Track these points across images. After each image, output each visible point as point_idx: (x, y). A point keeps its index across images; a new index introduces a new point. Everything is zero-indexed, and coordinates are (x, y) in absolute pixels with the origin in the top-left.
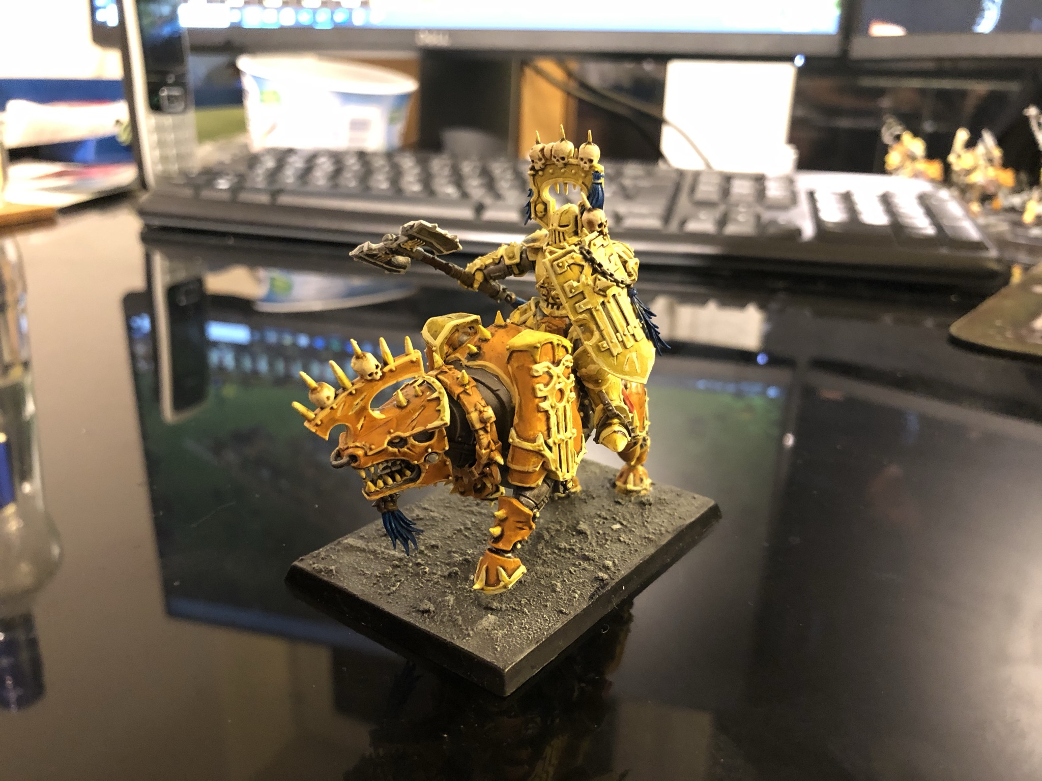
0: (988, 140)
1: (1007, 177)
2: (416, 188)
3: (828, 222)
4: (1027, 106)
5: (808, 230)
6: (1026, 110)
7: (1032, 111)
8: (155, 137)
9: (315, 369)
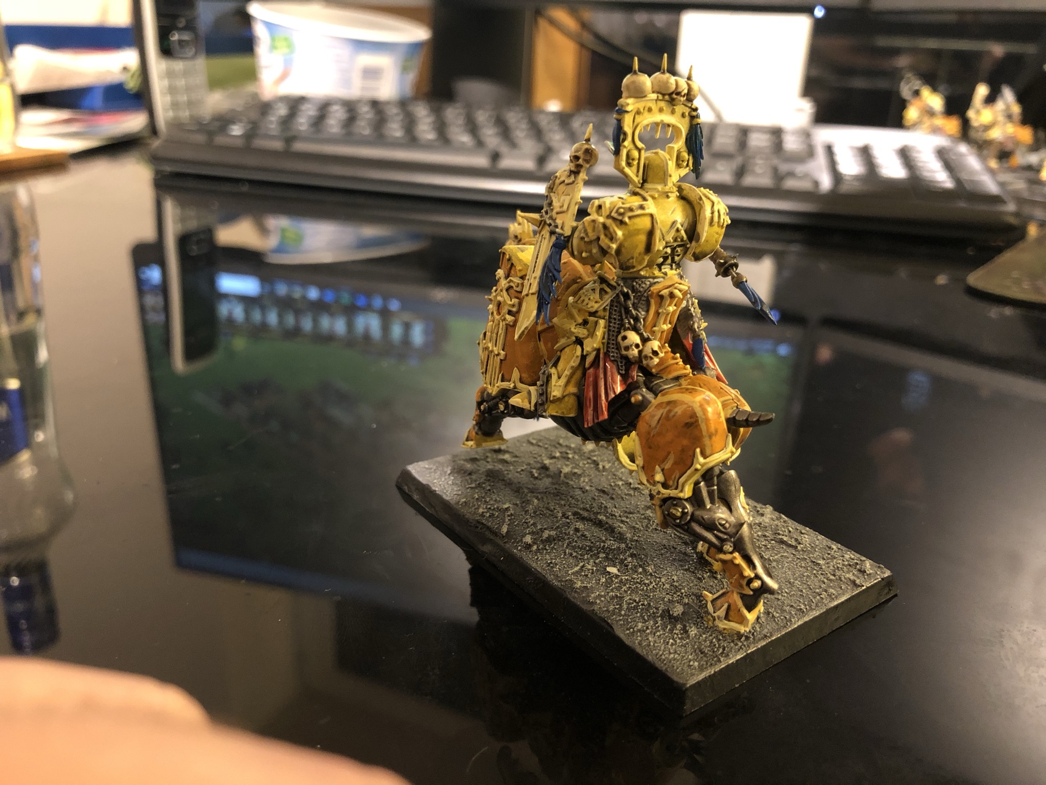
0: (1008, 95)
1: (1025, 134)
2: (431, 136)
3: (845, 175)
5: (826, 182)
8: (166, 82)
9: (325, 322)
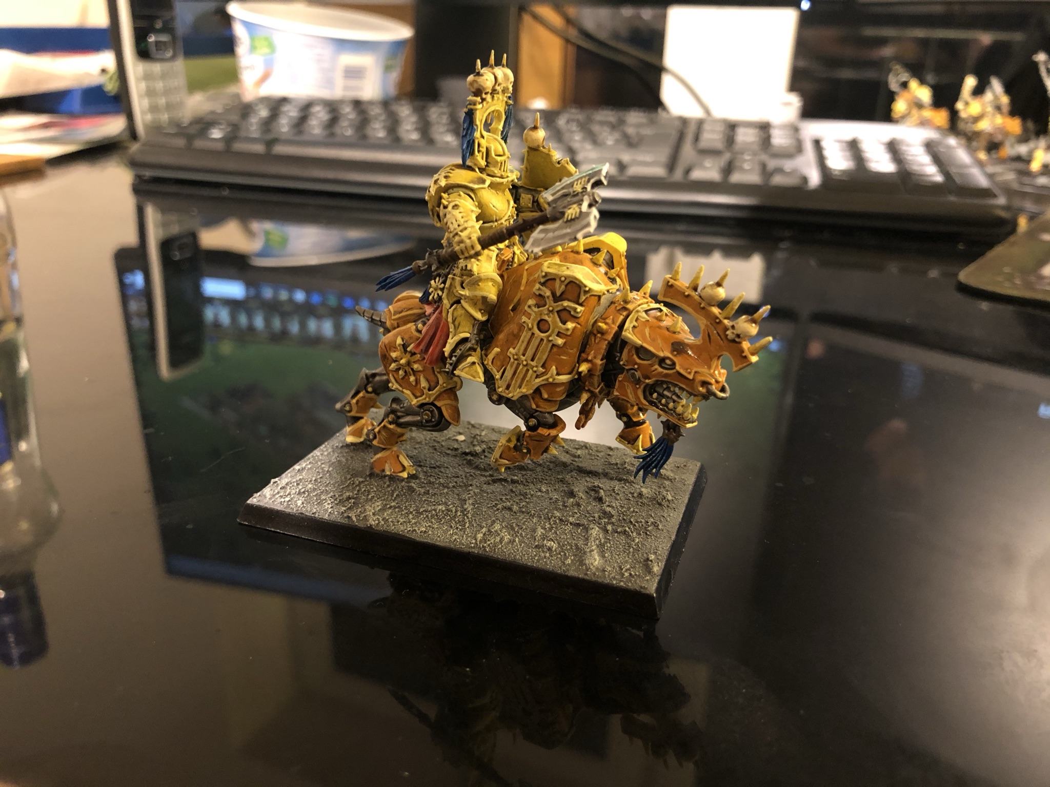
0: (996, 86)
1: (1014, 125)
2: (415, 136)
3: (835, 170)
4: (1035, 52)
5: (814, 178)
6: (1034, 56)
7: (1041, 57)
8: (143, 85)
9: (312, 325)
